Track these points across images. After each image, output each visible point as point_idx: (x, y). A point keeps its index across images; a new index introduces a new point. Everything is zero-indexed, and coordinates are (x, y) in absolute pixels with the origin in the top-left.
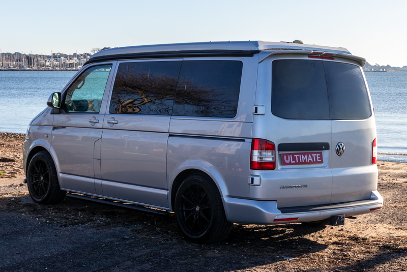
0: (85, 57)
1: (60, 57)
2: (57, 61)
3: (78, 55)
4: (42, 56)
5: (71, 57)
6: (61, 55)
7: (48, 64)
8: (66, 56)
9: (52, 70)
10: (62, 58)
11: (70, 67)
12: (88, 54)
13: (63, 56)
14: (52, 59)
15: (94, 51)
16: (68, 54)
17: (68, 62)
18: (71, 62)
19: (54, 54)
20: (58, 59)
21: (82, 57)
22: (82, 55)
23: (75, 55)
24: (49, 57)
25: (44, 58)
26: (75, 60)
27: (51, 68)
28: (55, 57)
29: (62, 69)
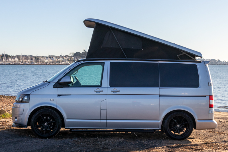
0: (66, 57)
1: (53, 58)
2: (51, 59)
3: (62, 56)
4: (43, 57)
5: (58, 57)
6: (54, 56)
7: (46, 61)
8: (56, 57)
9: (48, 64)
10: (54, 58)
11: (58, 63)
12: (68, 56)
13: (54, 57)
14: (49, 59)
15: (71, 54)
16: (57, 56)
17: (57, 60)
18: (59, 60)
19: (50, 56)
20: (52, 58)
21: (64, 57)
22: (64, 56)
23: (61, 56)
24: (47, 57)
25: (44, 58)
26: (61, 59)
27: (48, 63)
28: (50, 57)
29: (54, 64)
